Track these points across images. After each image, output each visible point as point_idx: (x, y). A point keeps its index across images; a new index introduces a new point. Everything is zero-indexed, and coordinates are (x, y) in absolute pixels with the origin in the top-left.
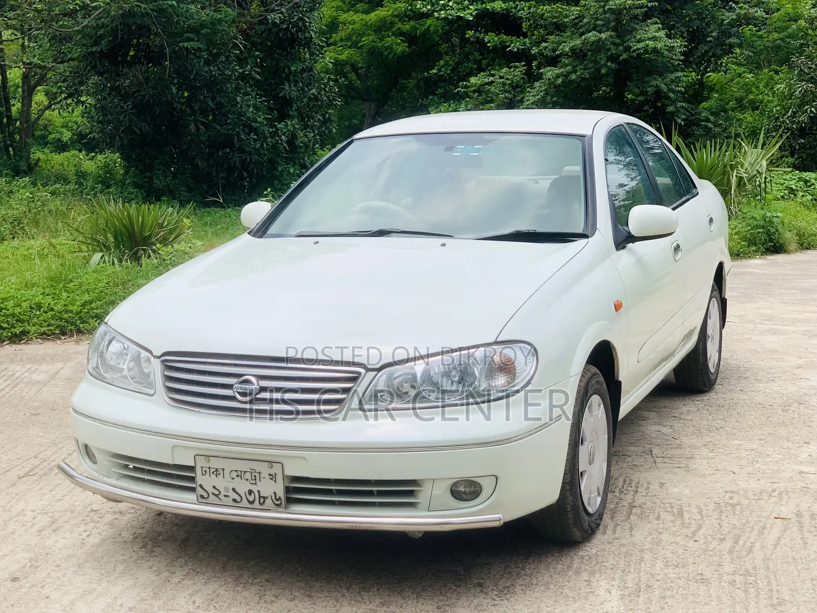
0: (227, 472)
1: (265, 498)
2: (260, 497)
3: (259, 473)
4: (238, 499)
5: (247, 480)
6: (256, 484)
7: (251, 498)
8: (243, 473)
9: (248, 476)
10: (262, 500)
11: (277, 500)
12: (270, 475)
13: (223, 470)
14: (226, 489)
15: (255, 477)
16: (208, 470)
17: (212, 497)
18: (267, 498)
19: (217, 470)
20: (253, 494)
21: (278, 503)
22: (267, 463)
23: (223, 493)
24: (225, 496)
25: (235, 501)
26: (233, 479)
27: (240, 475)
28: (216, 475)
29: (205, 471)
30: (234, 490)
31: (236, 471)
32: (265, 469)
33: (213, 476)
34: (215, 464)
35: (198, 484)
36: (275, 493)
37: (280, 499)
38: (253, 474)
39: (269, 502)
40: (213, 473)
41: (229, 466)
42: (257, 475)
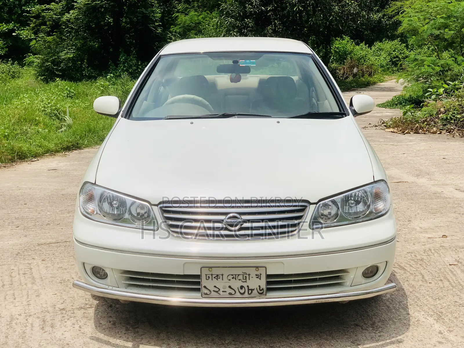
0: (225, 277)
1: (252, 290)
2: (249, 290)
3: (249, 275)
4: (233, 292)
5: (240, 280)
6: (246, 282)
7: (242, 291)
8: (237, 276)
9: (241, 277)
10: (250, 291)
11: (261, 290)
12: (256, 275)
13: (222, 275)
14: (224, 287)
15: (246, 277)
16: (210, 276)
17: (213, 293)
18: (254, 290)
19: (217, 276)
20: (243, 288)
21: (261, 292)
22: (255, 268)
23: (222, 290)
24: (223, 291)
25: (230, 294)
26: (230, 280)
27: (235, 277)
28: (217, 279)
29: (209, 277)
30: (230, 287)
31: (232, 275)
32: (253, 272)
33: (215, 280)
34: (215, 272)
35: (203, 286)
36: (259, 286)
37: (263, 289)
38: (244, 276)
39: (255, 292)
40: (214, 278)
41: (226, 272)
42: (248, 276)
